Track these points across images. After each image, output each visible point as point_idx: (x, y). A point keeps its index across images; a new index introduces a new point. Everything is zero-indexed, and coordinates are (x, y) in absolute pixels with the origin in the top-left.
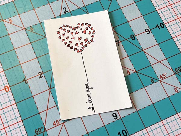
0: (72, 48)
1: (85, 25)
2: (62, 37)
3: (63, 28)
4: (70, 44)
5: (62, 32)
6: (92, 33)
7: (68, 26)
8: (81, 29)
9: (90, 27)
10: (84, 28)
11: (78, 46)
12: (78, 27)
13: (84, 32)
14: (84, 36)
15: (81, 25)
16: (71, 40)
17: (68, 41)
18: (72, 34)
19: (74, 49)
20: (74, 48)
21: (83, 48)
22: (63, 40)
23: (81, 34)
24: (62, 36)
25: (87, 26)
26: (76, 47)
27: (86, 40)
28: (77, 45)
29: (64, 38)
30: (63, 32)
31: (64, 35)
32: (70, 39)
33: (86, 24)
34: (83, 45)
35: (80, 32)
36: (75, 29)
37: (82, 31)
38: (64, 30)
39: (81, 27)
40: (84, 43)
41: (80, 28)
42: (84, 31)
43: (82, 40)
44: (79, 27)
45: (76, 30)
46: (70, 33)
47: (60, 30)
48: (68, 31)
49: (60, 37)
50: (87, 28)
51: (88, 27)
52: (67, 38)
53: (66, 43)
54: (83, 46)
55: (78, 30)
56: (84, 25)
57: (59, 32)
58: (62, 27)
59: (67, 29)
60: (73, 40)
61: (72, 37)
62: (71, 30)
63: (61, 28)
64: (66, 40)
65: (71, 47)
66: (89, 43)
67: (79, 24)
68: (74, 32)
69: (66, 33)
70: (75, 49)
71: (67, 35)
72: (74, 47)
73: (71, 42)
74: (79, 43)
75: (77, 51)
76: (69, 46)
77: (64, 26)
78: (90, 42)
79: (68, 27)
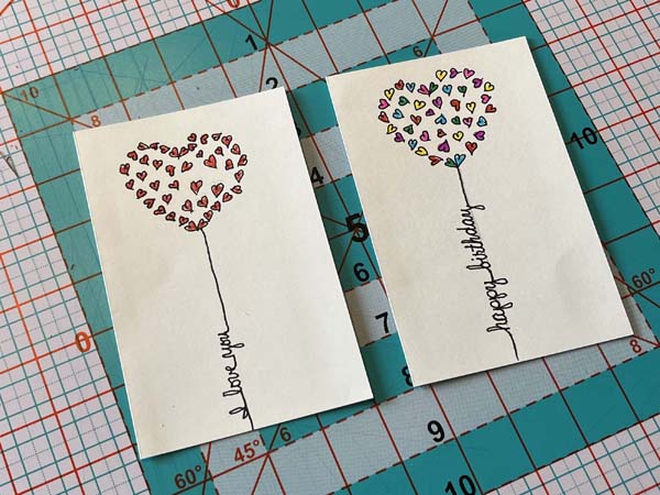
0: (171, 217)
1: (214, 139)
2: (138, 184)
3: (141, 154)
4: (164, 204)
5: (136, 167)
6: (235, 164)
7: (154, 146)
8: (200, 154)
9: (231, 146)
10: (209, 148)
11: (192, 211)
12: (189, 149)
13: (211, 163)
14: (210, 177)
15: (198, 141)
16: (168, 191)
17: (157, 195)
18: (170, 170)
19: (177, 222)
20: (177, 218)
21: (208, 216)
22: (141, 193)
23: (199, 171)
24: (138, 182)
25: (219, 143)
26: (186, 214)
27: (217, 189)
28: (187, 206)
29: (145, 185)
30: (142, 168)
31: (142, 176)
32: (164, 189)
33: (216, 137)
34: (209, 206)
35: (198, 163)
36: (179, 156)
37: (202, 160)
38: (145, 160)
39: (200, 146)
40: (212, 200)
41: (197, 150)
42: (209, 161)
43: (206, 190)
44: (191, 147)
45: (184, 159)
46: (163, 168)
47: (130, 161)
48: (157, 164)
49: (130, 185)
50: (220, 151)
51: (224, 147)
52: (155, 186)
53: (150, 203)
54: (209, 208)
55: (190, 157)
56: (210, 139)
57: (125, 169)
58: (138, 151)
59: (154, 155)
60: (173, 191)
61: (171, 180)
62: (167, 160)
63: (133, 155)
64: (151, 194)
65: (170, 215)
66: (228, 197)
67: (193, 137)
68: (177, 163)
69: (150, 169)
70: (183, 220)
71: (153, 174)
72: (180, 213)
73: (167, 198)
74: (195, 199)
75: (189, 227)
76: (161, 210)
77: (141, 147)
78: (231, 193)
79: (156, 148)
